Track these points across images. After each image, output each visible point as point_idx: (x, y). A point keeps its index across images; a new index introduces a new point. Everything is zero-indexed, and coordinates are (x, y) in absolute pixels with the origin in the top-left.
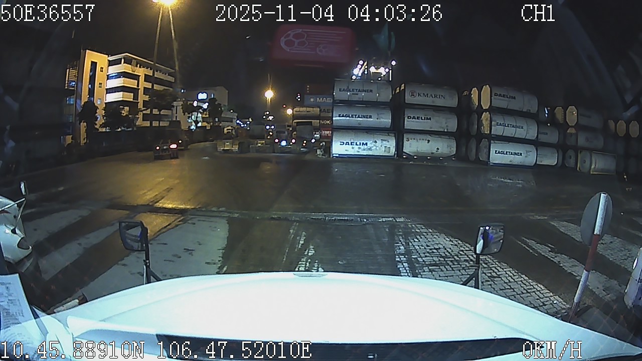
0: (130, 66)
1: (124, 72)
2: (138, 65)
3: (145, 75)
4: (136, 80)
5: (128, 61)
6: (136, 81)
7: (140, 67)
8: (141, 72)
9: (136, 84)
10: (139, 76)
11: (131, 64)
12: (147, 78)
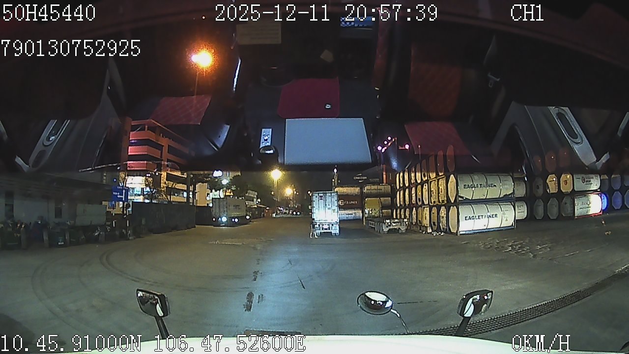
0: (154, 134)
1: (148, 139)
2: (161, 135)
3: (169, 145)
4: (160, 150)
5: (152, 129)
6: (160, 152)
7: (163, 137)
8: (164, 142)
9: (160, 155)
10: (163, 146)
11: (154, 132)
12: (171, 150)
